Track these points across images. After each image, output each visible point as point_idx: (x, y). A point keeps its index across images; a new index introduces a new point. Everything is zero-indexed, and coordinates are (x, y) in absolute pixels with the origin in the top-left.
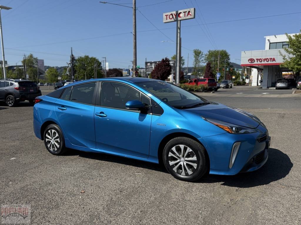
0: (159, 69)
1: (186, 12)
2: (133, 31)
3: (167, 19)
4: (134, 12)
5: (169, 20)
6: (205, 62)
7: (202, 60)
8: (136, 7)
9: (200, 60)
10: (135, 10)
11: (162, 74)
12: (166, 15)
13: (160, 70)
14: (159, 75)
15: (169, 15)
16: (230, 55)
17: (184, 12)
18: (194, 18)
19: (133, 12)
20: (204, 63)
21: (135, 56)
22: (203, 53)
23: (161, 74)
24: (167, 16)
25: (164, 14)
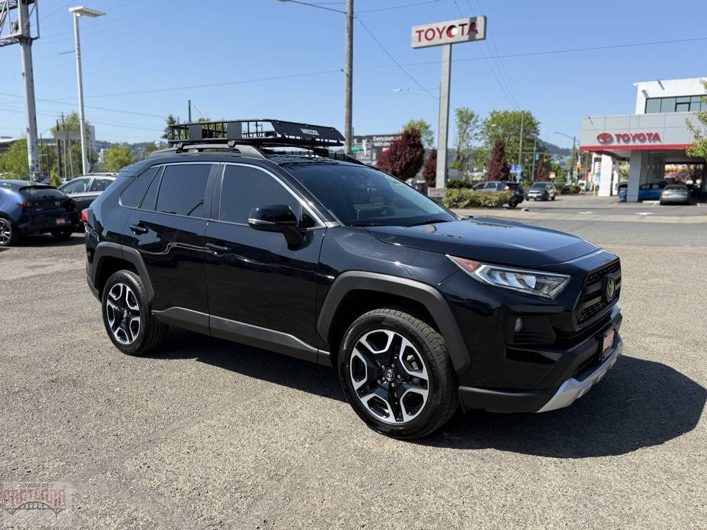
0: (396, 155)
1: (466, 24)
2: (346, 66)
3: (420, 40)
4: (349, 23)
5: (424, 42)
6: (482, 139)
7: (476, 135)
8: (355, 10)
9: (470, 133)
10: (351, 18)
11: (403, 166)
12: (418, 29)
13: (400, 157)
14: (398, 167)
15: (425, 31)
16: (539, 123)
17: (460, 25)
18: (484, 39)
19: (346, 22)
20: (480, 140)
21: (348, 124)
22: (478, 117)
23: (401, 167)
24: (420, 32)
25: (414, 29)
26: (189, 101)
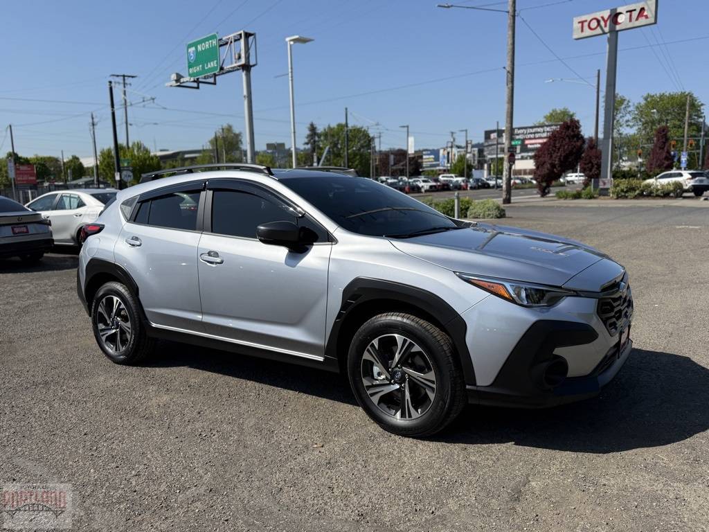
0: (555, 147)
1: (635, 10)
2: (508, 64)
3: (582, 31)
4: (512, 21)
5: (587, 32)
6: (634, 125)
7: (627, 121)
8: (517, 9)
9: (621, 120)
10: (514, 17)
11: (562, 158)
12: (580, 20)
13: (559, 149)
14: (557, 159)
15: (589, 20)
16: (702, 105)
17: (627, 12)
18: (655, 23)
19: (509, 21)
20: (631, 127)
21: (509, 119)
22: (629, 102)
23: (560, 159)
24: (582, 23)
25: (576, 20)
26: (346, 109)
